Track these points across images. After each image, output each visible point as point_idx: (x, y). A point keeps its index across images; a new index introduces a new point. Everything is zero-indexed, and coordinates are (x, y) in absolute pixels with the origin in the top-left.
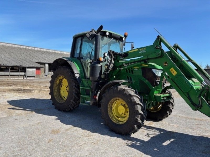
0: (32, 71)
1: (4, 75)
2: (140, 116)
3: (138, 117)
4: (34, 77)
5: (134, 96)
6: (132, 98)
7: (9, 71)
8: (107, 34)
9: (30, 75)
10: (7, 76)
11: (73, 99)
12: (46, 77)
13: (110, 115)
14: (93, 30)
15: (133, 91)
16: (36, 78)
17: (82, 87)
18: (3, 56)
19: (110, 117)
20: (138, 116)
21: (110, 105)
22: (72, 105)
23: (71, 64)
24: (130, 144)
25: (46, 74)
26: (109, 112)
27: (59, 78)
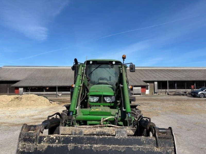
0: (138, 89)
4: (140, 94)
9: (136, 93)
12: (155, 94)
16: (142, 96)
25: (155, 92)
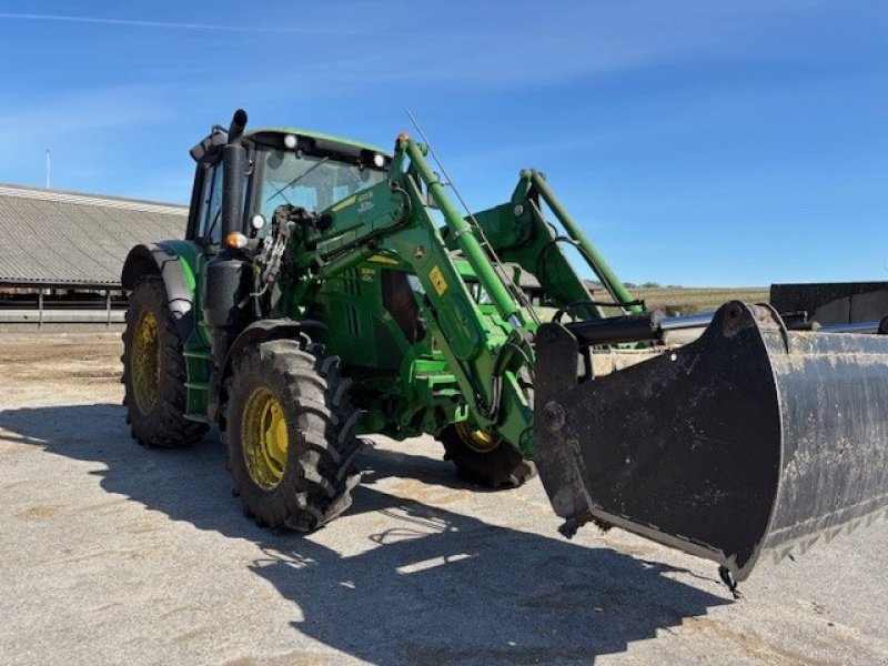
1: (99, 320)
2: (315, 457)
3: (308, 459)
5: (298, 377)
6: (292, 387)
7: (108, 305)
8: (291, 142)
10: (100, 325)
11: (172, 399)
13: (249, 456)
14: (218, 127)
15: (309, 361)
17: (191, 350)
18: (93, 249)
19: (248, 465)
20: (309, 457)
21: (251, 419)
22: (171, 422)
23: (163, 267)
24: (262, 564)
26: (244, 445)
27: (146, 319)
